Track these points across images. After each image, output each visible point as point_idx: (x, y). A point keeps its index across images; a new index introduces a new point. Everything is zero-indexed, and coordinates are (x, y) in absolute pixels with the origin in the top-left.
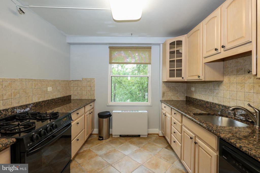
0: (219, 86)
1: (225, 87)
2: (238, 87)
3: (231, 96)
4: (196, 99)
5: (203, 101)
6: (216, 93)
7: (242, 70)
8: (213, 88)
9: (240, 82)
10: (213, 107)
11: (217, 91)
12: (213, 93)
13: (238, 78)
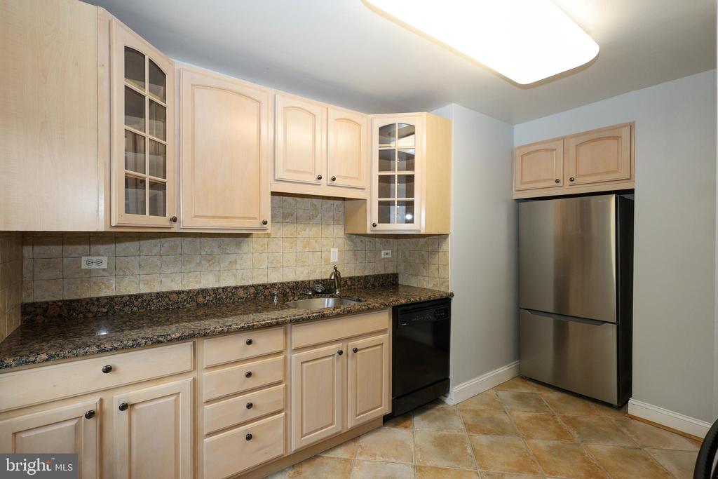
0: (238, 245)
1: (255, 246)
2: (287, 244)
3: (272, 262)
4: (129, 296)
5: (178, 293)
6: (226, 264)
7: (292, 215)
8: (216, 251)
9: (289, 236)
10: (224, 297)
11: (232, 258)
12: (217, 263)
13: (285, 229)
